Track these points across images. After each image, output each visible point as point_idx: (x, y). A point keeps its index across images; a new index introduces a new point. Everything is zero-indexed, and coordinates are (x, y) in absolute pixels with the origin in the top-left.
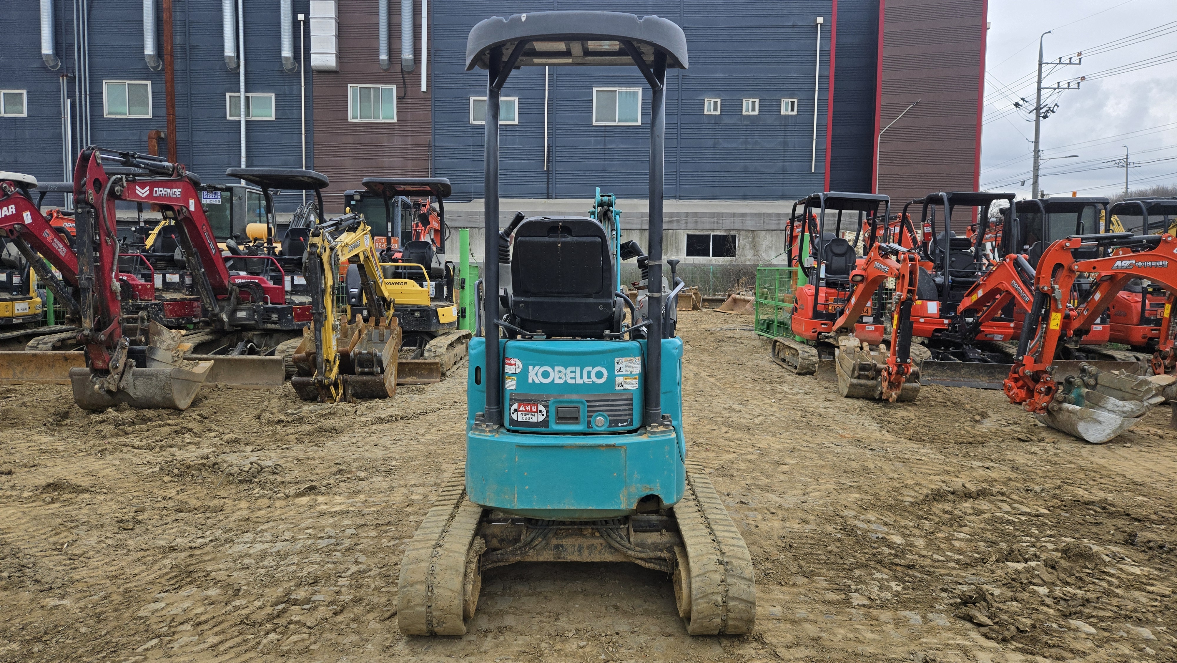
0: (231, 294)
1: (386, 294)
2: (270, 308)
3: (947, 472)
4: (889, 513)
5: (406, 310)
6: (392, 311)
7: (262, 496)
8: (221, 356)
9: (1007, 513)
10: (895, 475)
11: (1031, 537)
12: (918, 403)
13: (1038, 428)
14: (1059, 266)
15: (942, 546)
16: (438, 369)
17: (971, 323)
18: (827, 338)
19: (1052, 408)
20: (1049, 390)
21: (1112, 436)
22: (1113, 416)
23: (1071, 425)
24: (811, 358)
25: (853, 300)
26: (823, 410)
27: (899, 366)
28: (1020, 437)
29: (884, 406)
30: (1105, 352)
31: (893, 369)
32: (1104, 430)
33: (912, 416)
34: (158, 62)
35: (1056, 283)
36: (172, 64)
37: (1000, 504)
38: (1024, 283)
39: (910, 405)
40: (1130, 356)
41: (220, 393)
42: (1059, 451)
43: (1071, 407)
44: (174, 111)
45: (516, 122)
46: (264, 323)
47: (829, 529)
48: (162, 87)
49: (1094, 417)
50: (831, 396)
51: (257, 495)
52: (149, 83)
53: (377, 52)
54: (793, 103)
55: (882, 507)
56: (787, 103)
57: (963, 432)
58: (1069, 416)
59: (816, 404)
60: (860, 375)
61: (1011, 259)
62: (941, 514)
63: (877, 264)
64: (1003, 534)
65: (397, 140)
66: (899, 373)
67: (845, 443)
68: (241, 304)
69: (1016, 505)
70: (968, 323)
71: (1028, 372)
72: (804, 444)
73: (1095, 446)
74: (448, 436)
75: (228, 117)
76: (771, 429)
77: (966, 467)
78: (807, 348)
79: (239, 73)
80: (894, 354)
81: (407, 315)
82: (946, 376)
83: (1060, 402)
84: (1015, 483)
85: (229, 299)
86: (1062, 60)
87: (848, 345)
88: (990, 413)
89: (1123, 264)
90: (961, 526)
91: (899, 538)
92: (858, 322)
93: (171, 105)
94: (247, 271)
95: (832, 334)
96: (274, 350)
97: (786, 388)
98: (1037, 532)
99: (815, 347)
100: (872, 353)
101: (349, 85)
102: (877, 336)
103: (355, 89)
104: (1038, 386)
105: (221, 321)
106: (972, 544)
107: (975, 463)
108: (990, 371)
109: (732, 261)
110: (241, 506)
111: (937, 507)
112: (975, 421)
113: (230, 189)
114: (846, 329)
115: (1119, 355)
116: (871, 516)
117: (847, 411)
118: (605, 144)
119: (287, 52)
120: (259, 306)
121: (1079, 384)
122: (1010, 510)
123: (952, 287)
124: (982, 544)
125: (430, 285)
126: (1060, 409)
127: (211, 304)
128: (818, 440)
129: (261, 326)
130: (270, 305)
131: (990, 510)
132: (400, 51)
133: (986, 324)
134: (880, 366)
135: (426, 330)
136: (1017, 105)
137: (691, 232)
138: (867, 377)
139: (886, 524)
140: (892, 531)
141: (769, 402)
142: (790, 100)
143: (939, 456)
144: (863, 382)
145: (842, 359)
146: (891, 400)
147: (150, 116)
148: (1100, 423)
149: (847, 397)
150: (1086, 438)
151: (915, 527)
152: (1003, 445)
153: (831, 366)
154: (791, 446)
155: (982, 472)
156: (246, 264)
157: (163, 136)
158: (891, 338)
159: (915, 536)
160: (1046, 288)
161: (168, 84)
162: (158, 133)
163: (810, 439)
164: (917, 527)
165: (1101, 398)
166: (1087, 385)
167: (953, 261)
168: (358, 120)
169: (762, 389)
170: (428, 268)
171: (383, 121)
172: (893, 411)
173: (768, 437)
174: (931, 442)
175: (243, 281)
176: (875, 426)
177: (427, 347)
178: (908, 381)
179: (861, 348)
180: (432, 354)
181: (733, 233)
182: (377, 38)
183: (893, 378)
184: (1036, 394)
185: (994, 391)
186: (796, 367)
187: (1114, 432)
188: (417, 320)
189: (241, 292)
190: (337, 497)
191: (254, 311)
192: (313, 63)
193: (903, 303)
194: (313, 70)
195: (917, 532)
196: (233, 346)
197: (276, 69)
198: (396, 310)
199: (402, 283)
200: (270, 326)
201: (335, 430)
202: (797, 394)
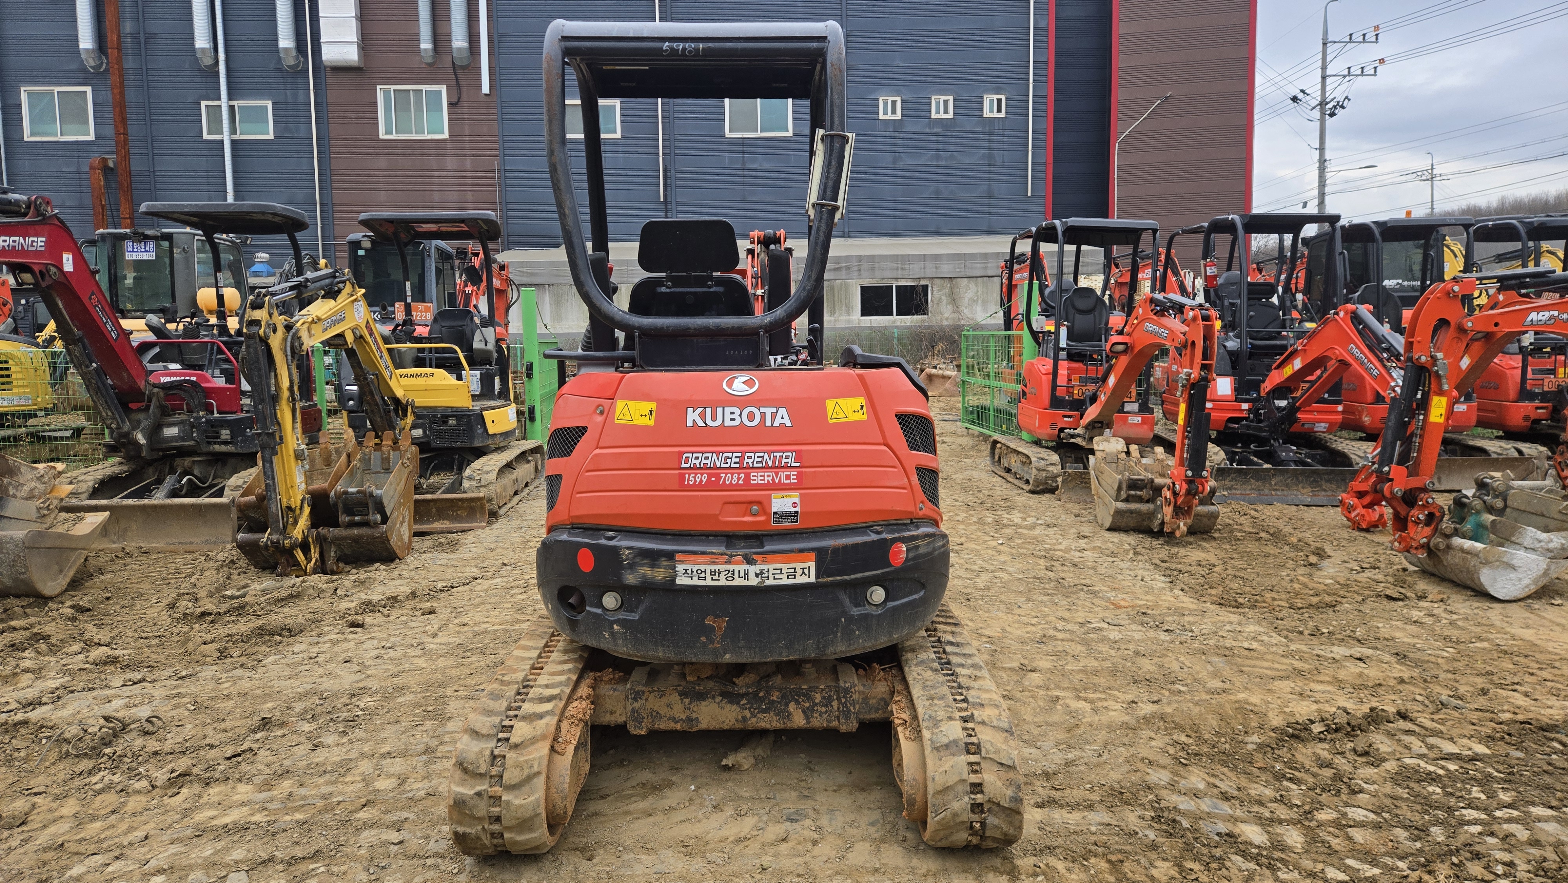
0: (150, 401)
1: (399, 393)
2: (216, 420)
3: (1300, 673)
4: (1225, 770)
5: (435, 416)
6: (410, 419)
7: (109, 787)
8: (131, 502)
9: (1421, 756)
10: (1216, 684)
11: (1477, 808)
12: (1217, 535)
13: (1410, 575)
14: (1443, 323)
15: (1335, 842)
16: (482, 507)
17: (1284, 409)
18: (1073, 436)
19: (1436, 546)
20: (1431, 517)
21: (1533, 588)
22: (1532, 556)
23: (1468, 572)
24: (1051, 468)
25: (1112, 380)
26: (1078, 554)
27: (1190, 482)
28: (1388, 592)
29: (1167, 543)
30: (1471, 443)
31: (1181, 488)
32: (1520, 580)
33: (1214, 560)
34: (100, 58)
35: (1439, 350)
36: (119, 61)
37: (1407, 739)
38: (1370, 348)
39: (1204, 540)
40: (1509, 448)
41: (128, 560)
42: (1455, 617)
43: (1467, 544)
44: (125, 128)
45: (618, 135)
46: (209, 443)
47: (1132, 818)
48: (107, 95)
49: (1505, 559)
50: (1086, 530)
51: (98, 786)
52: (88, 89)
53: (416, 38)
54: (999, 101)
55: (1210, 756)
56: (992, 101)
57: (1297, 586)
58: (1464, 559)
59: (1065, 544)
60: (1129, 496)
61: (1346, 313)
62: (1315, 770)
63: (1149, 326)
64: (1428, 805)
65: (451, 163)
66: (1191, 493)
67: (1123, 619)
68: (169, 415)
69: (1431, 740)
70: (1279, 409)
71: (1398, 490)
72: (1060, 625)
73: (1506, 605)
74: (476, 634)
75: (206, 136)
76: (1003, 598)
77: (1326, 659)
78: (1044, 453)
79: (218, 72)
80: (1181, 464)
81: (435, 423)
82: (1248, 489)
83: (1448, 536)
84: (1411, 688)
85: (147, 408)
86: (1354, 37)
87: (1107, 450)
88: (1328, 549)
89: (1540, 317)
90: (1354, 792)
91: (1257, 829)
92: (1119, 412)
93: (122, 120)
94: (182, 362)
95: (1079, 431)
96: (224, 487)
97: (1016, 517)
98: (1483, 797)
99: (1054, 449)
100: (1144, 461)
101: (378, 87)
102: (1146, 433)
103: (387, 93)
104: (1414, 512)
105: (136, 443)
106: (1384, 834)
107: (1335, 649)
108: (1313, 479)
109: (923, 321)
110: (64, 811)
111: (1305, 754)
112: (1311, 564)
113: (168, 237)
114: (1101, 422)
115: (1494, 446)
116: (1196, 779)
117: (1113, 554)
118: (744, 163)
119: (286, 41)
120: (199, 418)
121: (1478, 507)
122: (1424, 751)
123: (1251, 355)
124: (1401, 834)
125: (472, 377)
126: (1449, 547)
127: (114, 418)
128: (1081, 616)
129: (204, 448)
130: (216, 415)
131: (1393, 753)
132: (449, 37)
133: (1307, 408)
134: (1159, 481)
135: (467, 445)
136: (1295, 99)
137: (867, 282)
138: (1140, 500)
139: (1225, 797)
140: (1239, 813)
141: (994, 543)
142: (995, 97)
143: (1276, 639)
144: (1134, 506)
145: (1100, 472)
146: (1178, 534)
147: (92, 137)
148: (1514, 568)
149: (1109, 529)
150: (1492, 593)
151: (1276, 801)
152: (1366, 608)
153: (1082, 482)
154: (1038, 631)
155: (1355, 668)
156: (181, 353)
157: (111, 164)
158: (1176, 439)
159: (1280, 822)
160: (1423, 359)
161: (116, 91)
162: (105, 160)
163: (1067, 615)
164: (1281, 800)
165: (1514, 530)
166: (1490, 510)
167: (1251, 317)
168: (394, 136)
169: (981, 522)
170: (467, 347)
171: (430, 137)
172: (1182, 551)
173: (1000, 614)
174: (1253, 607)
175: (173, 379)
176: (1160, 582)
177: (468, 472)
178: (1202, 502)
179: (1128, 453)
180: (474, 483)
181: (923, 282)
182: (416, 19)
183: (1180, 500)
184: (1410, 525)
185: (1321, 509)
186: (1027, 482)
187: (1535, 581)
188: (453, 431)
189: (168, 397)
190: (243, 788)
191: (192, 426)
192: (324, 57)
193: (1193, 386)
194: (325, 67)
195: (1283, 812)
196: (159, 482)
197: (272, 66)
198: (418, 416)
199: (426, 375)
200: (218, 448)
201: (290, 632)
202: (1033, 527)
